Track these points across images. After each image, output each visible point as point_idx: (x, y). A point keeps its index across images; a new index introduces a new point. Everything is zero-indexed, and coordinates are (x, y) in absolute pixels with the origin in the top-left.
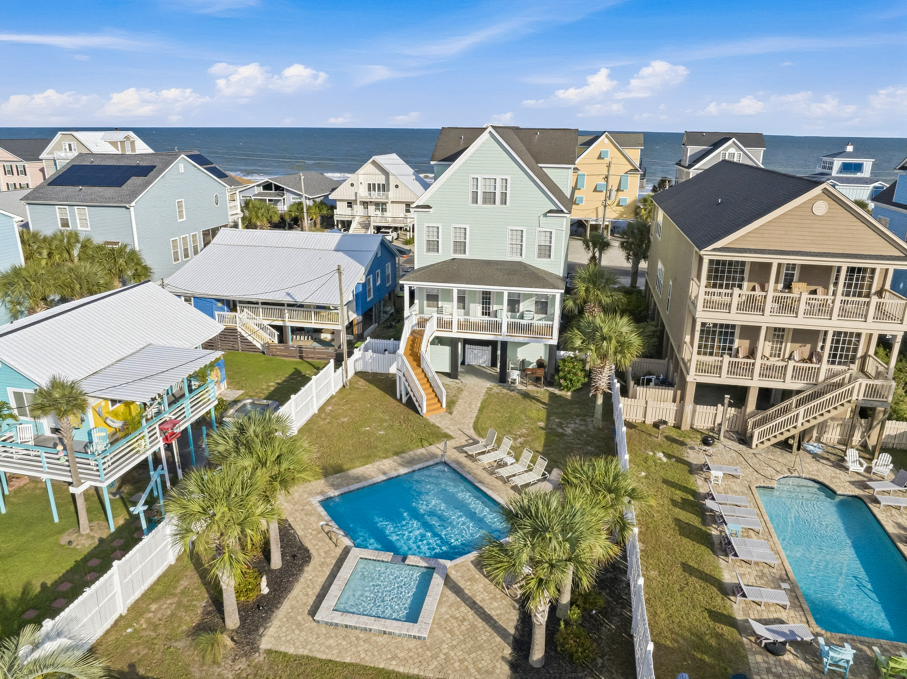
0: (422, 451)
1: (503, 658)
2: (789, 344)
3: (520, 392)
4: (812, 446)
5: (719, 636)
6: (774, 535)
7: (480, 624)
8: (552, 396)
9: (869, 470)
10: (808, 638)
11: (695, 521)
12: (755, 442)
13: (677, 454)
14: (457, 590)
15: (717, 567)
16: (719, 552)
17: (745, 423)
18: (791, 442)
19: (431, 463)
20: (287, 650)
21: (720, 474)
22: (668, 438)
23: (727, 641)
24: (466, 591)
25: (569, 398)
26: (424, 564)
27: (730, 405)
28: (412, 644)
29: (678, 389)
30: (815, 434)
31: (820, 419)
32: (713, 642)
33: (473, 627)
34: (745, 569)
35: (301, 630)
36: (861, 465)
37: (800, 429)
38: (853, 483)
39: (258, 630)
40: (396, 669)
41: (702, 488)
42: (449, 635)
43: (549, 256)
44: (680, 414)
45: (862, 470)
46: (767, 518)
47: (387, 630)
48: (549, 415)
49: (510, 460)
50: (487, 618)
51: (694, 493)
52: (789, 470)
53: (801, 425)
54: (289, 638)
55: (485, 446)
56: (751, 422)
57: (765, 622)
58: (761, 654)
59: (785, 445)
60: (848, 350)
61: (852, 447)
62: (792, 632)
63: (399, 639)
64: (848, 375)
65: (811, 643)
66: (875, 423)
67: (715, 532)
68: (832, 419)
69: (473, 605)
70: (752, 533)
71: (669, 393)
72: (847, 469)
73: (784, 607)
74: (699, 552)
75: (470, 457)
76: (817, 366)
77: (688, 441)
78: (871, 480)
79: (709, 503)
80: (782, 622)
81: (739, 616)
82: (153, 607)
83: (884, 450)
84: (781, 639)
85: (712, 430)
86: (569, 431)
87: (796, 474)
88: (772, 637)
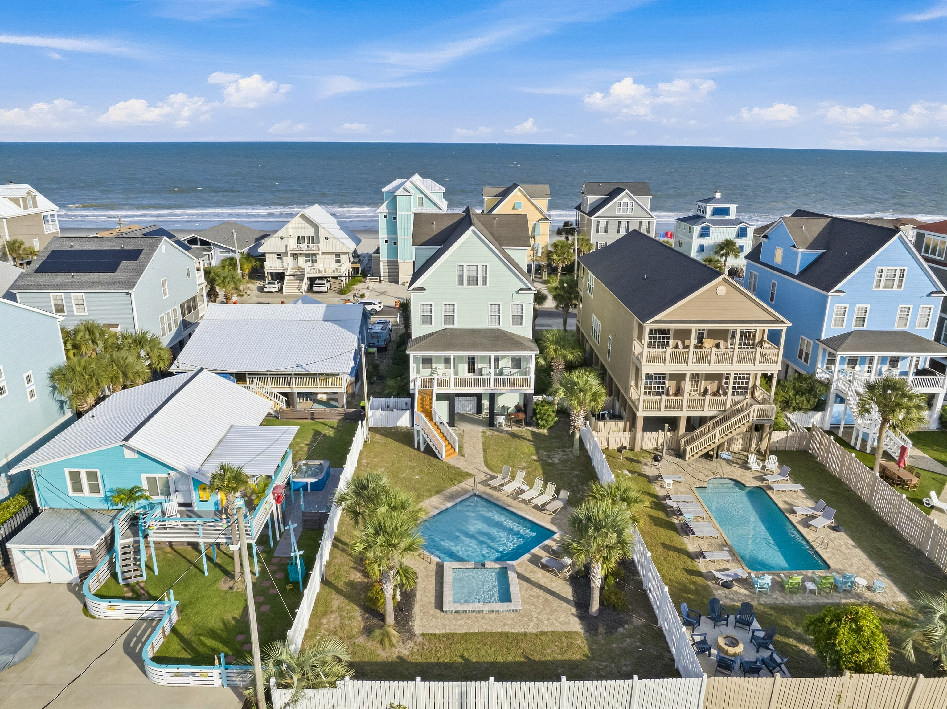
0: (455, 488)
1: (573, 614)
2: (703, 382)
3: (507, 432)
4: (724, 455)
5: (694, 583)
6: (713, 518)
7: (550, 597)
8: (533, 433)
9: (764, 468)
10: (745, 576)
11: (662, 515)
12: (688, 455)
13: (637, 470)
14: (527, 580)
15: (683, 543)
16: (682, 534)
17: (679, 442)
18: (711, 453)
19: (467, 496)
20: (434, 632)
21: (671, 481)
22: (627, 458)
23: (700, 585)
24: (532, 579)
25: (547, 434)
26: (498, 566)
27: (669, 430)
28: (513, 615)
29: (627, 420)
30: (726, 446)
31: (730, 436)
32: (692, 587)
33: (546, 600)
34: (701, 542)
35: (437, 619)
36: (759, 465)
37: (717, 443)
38: (755, 478)
39: (408, 623)
40: (511, 631)
41: (661, 493)
42: (533, 607)
43: (521, 324)
44: (633, 440)
45: (759, 468)
46: (706, 508)
47: (494, 609)
48: (538, 449)
49: (526, 488)
50: (553, 593)
51: (656, 496)
52: (714, 473)
53: (718, 440)
54: (431, 625)
55: (503, 479)
56: (682, 441)
57: (720, 571)
58: (720, 589)
59: (707, 456)
60: (743, 382)
61: (752, 453)
62: (735, 574)
63: (503, 614)
64: (745, 403)
65: (746, 579)
66: (764, 435)
67: (676, 521)
68: (738, 434)
69: (540, 587)
70: (699, 519)
71: (620, 424)
72: (750, 469)
73: (728, 561)
74: (670, 535)
75: (494, 488)
76: (725, 398)
77: (642, 459)
78: (766, 475)
79: (669, 502)
80: (727, 569)
81: (703, 570)
82: (324, 621)
83: (772, 452)
84: (731, 579)
85: (656, 449)
86: (556, 461)
87: (718, 476)
88: (725, 579)
